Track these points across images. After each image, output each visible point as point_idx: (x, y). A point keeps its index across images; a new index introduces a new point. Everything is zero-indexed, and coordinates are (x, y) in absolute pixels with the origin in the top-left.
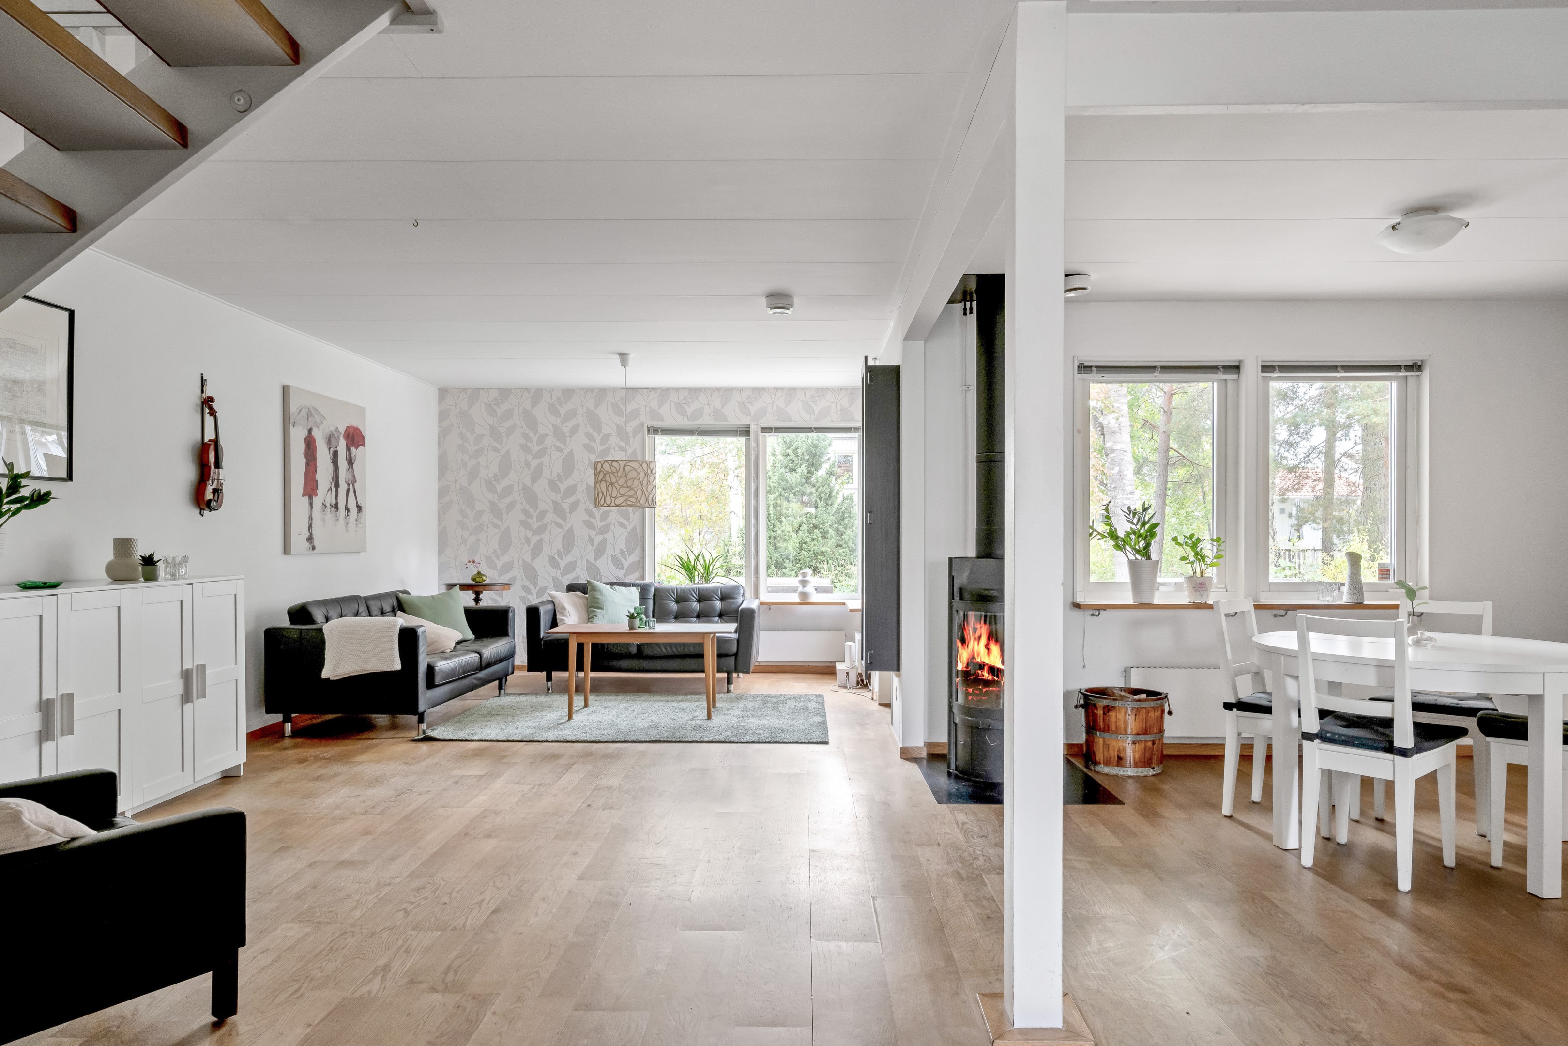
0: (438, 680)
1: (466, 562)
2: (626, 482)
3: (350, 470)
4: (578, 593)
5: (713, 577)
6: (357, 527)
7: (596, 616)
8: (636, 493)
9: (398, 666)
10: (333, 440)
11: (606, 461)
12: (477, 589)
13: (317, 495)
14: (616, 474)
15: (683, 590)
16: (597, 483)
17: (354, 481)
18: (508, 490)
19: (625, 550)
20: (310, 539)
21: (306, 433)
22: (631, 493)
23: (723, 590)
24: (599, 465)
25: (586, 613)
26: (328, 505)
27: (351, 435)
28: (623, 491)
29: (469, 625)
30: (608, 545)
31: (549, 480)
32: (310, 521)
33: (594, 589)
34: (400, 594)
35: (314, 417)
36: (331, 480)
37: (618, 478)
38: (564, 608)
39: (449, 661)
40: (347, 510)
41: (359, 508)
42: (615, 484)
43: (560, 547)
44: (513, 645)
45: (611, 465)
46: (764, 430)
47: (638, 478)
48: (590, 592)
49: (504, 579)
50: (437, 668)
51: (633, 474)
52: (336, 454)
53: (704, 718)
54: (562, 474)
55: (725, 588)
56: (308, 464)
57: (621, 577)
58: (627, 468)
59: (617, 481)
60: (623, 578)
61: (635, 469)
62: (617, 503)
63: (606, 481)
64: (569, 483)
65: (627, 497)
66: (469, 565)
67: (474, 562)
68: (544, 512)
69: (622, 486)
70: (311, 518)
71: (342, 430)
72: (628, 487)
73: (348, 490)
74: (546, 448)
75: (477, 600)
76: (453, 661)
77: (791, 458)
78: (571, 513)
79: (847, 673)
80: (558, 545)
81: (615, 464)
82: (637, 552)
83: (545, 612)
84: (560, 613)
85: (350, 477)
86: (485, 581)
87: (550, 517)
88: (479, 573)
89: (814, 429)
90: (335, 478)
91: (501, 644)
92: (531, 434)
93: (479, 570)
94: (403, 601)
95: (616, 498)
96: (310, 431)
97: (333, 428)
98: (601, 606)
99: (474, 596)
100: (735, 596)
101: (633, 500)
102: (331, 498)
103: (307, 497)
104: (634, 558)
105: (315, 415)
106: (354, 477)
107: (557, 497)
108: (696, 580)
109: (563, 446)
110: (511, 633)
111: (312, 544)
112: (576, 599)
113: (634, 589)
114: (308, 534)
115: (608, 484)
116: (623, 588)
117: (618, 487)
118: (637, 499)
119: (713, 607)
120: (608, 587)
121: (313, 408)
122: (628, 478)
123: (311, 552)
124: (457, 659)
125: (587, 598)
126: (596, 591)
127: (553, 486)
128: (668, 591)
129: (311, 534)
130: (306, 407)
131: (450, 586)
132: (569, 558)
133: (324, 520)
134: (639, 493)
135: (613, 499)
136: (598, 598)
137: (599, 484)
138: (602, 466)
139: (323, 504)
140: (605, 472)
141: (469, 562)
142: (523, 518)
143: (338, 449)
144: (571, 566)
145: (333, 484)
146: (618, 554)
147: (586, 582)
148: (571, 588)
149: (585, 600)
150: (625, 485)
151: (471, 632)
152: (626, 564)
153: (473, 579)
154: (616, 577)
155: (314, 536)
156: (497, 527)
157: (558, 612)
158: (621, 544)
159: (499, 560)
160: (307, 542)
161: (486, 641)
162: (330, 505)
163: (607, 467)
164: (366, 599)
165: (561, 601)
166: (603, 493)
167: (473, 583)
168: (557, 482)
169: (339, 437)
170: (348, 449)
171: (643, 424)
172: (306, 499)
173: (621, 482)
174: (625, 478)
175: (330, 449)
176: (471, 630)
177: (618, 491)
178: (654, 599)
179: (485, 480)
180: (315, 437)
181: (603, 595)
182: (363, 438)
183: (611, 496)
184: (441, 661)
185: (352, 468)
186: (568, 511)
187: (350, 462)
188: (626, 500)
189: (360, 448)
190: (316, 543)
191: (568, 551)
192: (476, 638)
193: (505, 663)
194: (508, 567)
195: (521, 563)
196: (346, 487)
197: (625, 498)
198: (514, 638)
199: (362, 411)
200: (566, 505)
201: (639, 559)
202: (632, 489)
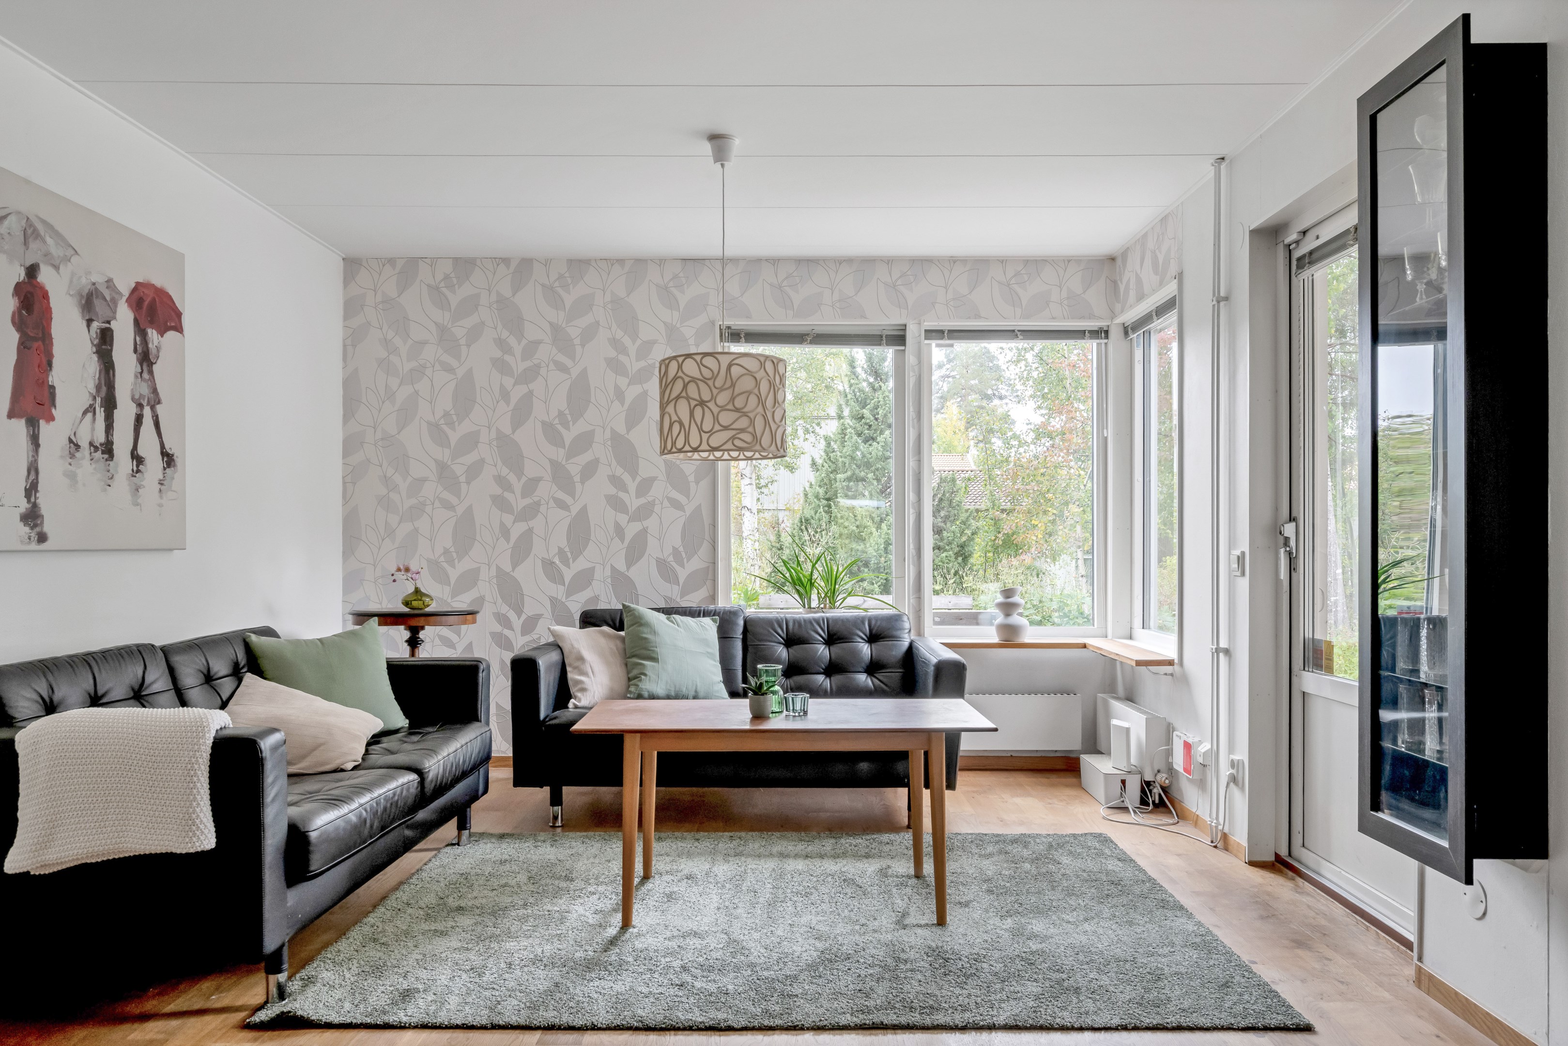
0: (316, 862)
1: (393, 569)
2: (733, 399)
3: (146, 375)
4: (606, 628)
5: (845, 599)
6: (161, 497)
7: (645, 675)
8: (752, 422)
9: (207, 840)
10: (99, 305)
11: (688, 356)
12: (414, 622)
13: (51, 418)
14: (710, 383)
15: (798, 623)
16: (668, 402)
17: (155, 400)
18: (471, 441)
19: (681, 549)
20: (32, 517)
21: (19, 274)
22: (743, 423)
23: (873, 622)
24: (674, 366)
25: (624, 667)
26: (84, 444)
27: (146, 303)
28: (726, 418)
29: (397, 699)
30: (650, 539)
31: (543, 423)
32: (32, 477)
33: (639, 621)
34: (254, 638)
35: (44, 242)
36: (94, 391)
37: (715, 391)
38: (581, 659)
39: (345, 809)
40: (137, 459)
41: (168, 459)
42: (709, 404)
43: (563, 543)
44: (488, 741)
45: (700, 364)
46: (930, 334)
47: (756, 391)
48: (628, 628)
49: (461, 603)
50: (313, 835)
51: (746, 384)
52: (105, 338)
53: (930, 923)
54: (567, 412)
55: (877, 618)
56: (23, 346)
57: (674, 597)
58: (735, 370)
59: (713, 398)
60: (678, 600)
61: (749, 373)
62: (714, 444)
63: (688, 398)
64: (579, 428)
65: (734, 432)
66: (399, 576)
67: (407, 570)
68: (536, 481)
69: (723, 408)
70: (33, 468)
71: (125, 288)
72: (737, 410)
73: (139, 419)
74: (538, 366)
75: (414, 643)
76: (354, 805)
77: (868, 421)
78: (583, 482)
79: (1123, 782)
80: (560, 539)
81: (708, 361)
82: (704, 550)
83: (548, 669)
84: (575, 668)
85: (145, 390)
86: (428, 606)
87: (546, 490)
88: (417, 591)
89: (1019, 333)
90: (104, 389)
91: (463, 742)
92: (512, 341)
93: (418, 586)
94: (258, 651)
95: (711, 432)
96: (32, 271)
97: (98, 279)
98: (654, 655)
99: (407, 635)
100: (898, 633)
101: (747, 437)
102: (93, 429)
103: (23, 422)
104: (696, 564)
105: (49, 240)
106: (155, 391)
107: (560, 455)
108: (814, 604)
109: (568, 362)
110: (483, 718)
111: (38, 529)
112: (603, 641)
113: (707, 621)
114: (24, 505)
115: (693, 403)
116: (688, 620)
117: (716, 410)
118: (754, 436)
119: (856, 653)
120: (662, 617)
121: (44, 222)
122: (737, 392)
123: (34, 546)
124: (365, 798)
125: (623, 639)
126: (641, 625)
127: (551, 433)
128: (769, 623)
129: (35, 506)
130: (19, 213)
131: (362, 617)
132: (580, 564)
133: (72, 477)
134: (759, 423)
135: (705, 436)
136: (646, 639)
137: (673, 403)
138: (680, 367)
139: (71, 441)
140: (687, 379)
141: (399, 570)
142: (498, 490)
143: (114, 325)
144: (584, 579)
145: (99, 400)
146: (669, 555)
147: (621, 607)
148: (589, 620)
149: (619, 643)
150: (730, 407)
151: (401, 713)
152: (683, 574)
153: (406, 603)
154: (666, 599)
155: (45, 509)
156: (450, 507)
157: (570, 665)
158: (674, 539)
159: (454, 568)
160: (22, 524)
161: (434, 735)
162: (91, 444)
163: (690, 368)
164: (166, 652)
165: (576, 646)
166: (681, 424)
167: (406, 610)
168: (559, 427)
169: (115, 302)
170: (140, 330)
171: (713, 323)
172: (20, 426)
173: (722, 399)
174: (729, 392)
175: (89, 322)
176: (402, 709)
177: (716, 419)
178: (744, 640)
179: (429, 423)
180: (48, 287)
181: (655, 633)
182: (179, 315)
183: (700, 430)
184: (325, 810)
185: (151, 372)
186: (577, 479)
187: (146, 359)
188: (733, 438)
189: (171, 335)
190: (47, 528)
191: (577, 552)
192: (411, 726)
193: (471, 778)
194: (470, 579)
195: (493, 572)
196: (133, 409)
197: (730, 434)
198: (488, 723)
199: (177, 259)
200: (574, 468)
201: (704, 565)
202: (745, 414)
